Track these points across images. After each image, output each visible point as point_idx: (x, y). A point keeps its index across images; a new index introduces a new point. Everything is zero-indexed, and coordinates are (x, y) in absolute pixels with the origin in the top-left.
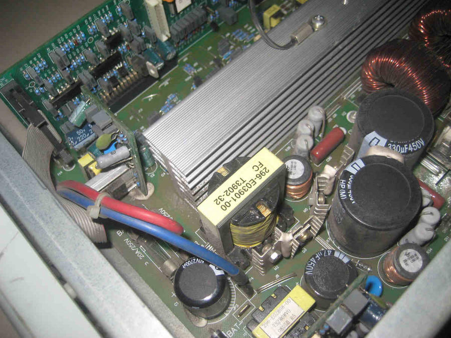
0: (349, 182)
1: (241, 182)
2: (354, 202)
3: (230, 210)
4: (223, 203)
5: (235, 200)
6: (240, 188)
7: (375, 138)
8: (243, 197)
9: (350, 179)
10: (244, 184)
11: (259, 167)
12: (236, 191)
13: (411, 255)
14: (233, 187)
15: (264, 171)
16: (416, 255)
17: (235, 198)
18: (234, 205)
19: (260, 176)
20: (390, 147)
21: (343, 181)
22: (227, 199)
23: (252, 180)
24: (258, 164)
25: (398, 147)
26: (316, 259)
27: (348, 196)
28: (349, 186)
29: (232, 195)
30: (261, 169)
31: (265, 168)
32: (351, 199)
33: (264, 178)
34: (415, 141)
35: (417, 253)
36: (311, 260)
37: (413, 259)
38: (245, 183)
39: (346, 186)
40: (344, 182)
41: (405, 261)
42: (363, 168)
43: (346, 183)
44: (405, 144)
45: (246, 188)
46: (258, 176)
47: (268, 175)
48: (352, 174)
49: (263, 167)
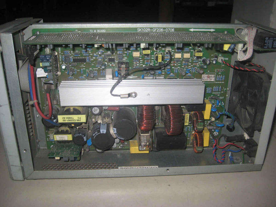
1: (72, 118)
3: (64, 122)
4: (64, 119)
8: (70, 122)
12: (69, 119)
14: (70, 118)
18: (66, 122)
19: (77, 120)
22: (66, 119)
23: (75, 120)
24: (80, 117)
29: (68, 119)
31: (81, 120)
33: (78, 122)
45: (72, 120)
47: (79, 122)
48: (100, 133)
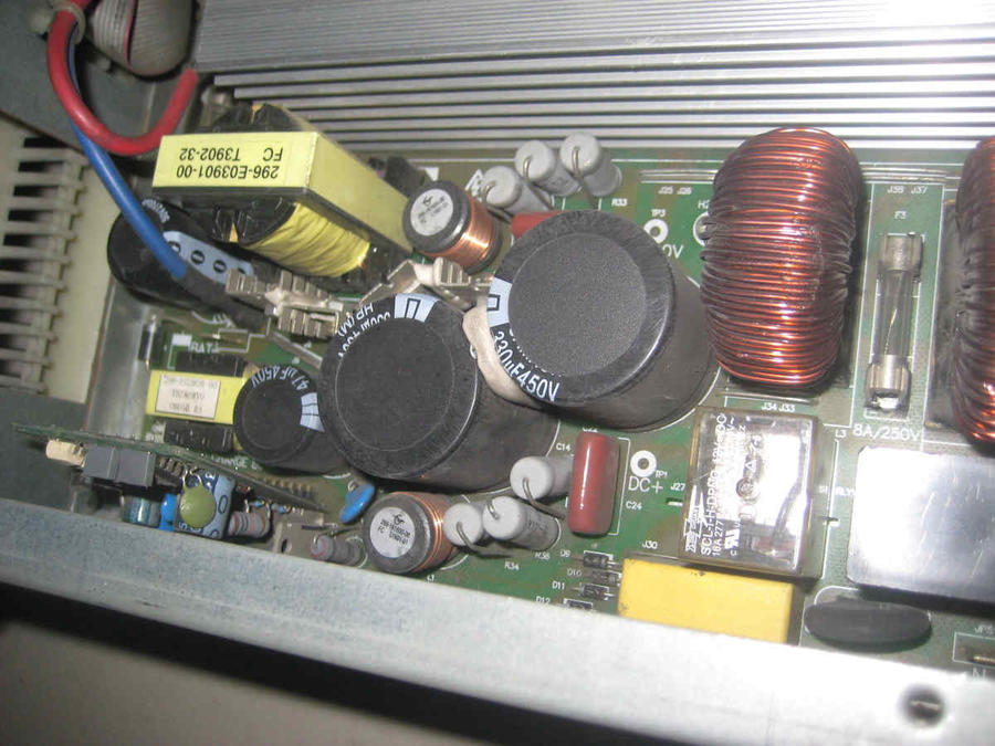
0: (373, 319)
1: (233, 155)
2: (341, 355)
3: (183, 182)
4: (186, 163)
5: (200, 175)
6: (223, 163)
7: (498, 297)
8: (211, 182)
9: (380, 316)
10: (231, 164)
11: (274, 157)
12: (215, 163)
13: (401, 526)
14: (218, 153)
15: (271, 170)
16: (408, 534)
17: (204, 172)
18: (193, 181)
19: (260, 172)
20: (497, 338)
21: (371, 307)
22: (196, 162)
23: (246, 167)
24: (277, 151)
25: (508, 354)
26: (280, 374)
27: (346, 337)
28: (367, 323)
29: (206, 163)
30: (271, 163)
31: (278, 167)
32: (344, 346)
33: (261, 182)
34: (543, 376)
35: (413, 534)
36: (275, 368)
37: (398, 535)
38: (236, 163)
39: (363, 321)
40: (369, 311)
41: (385, 523)
42: (417, 322)
43: (369, 316)
44: (524, 362)
45: (228, 171)
46: (258, 170)
47: (268, 183)
48: (392, 313)
49: (276, 163)
